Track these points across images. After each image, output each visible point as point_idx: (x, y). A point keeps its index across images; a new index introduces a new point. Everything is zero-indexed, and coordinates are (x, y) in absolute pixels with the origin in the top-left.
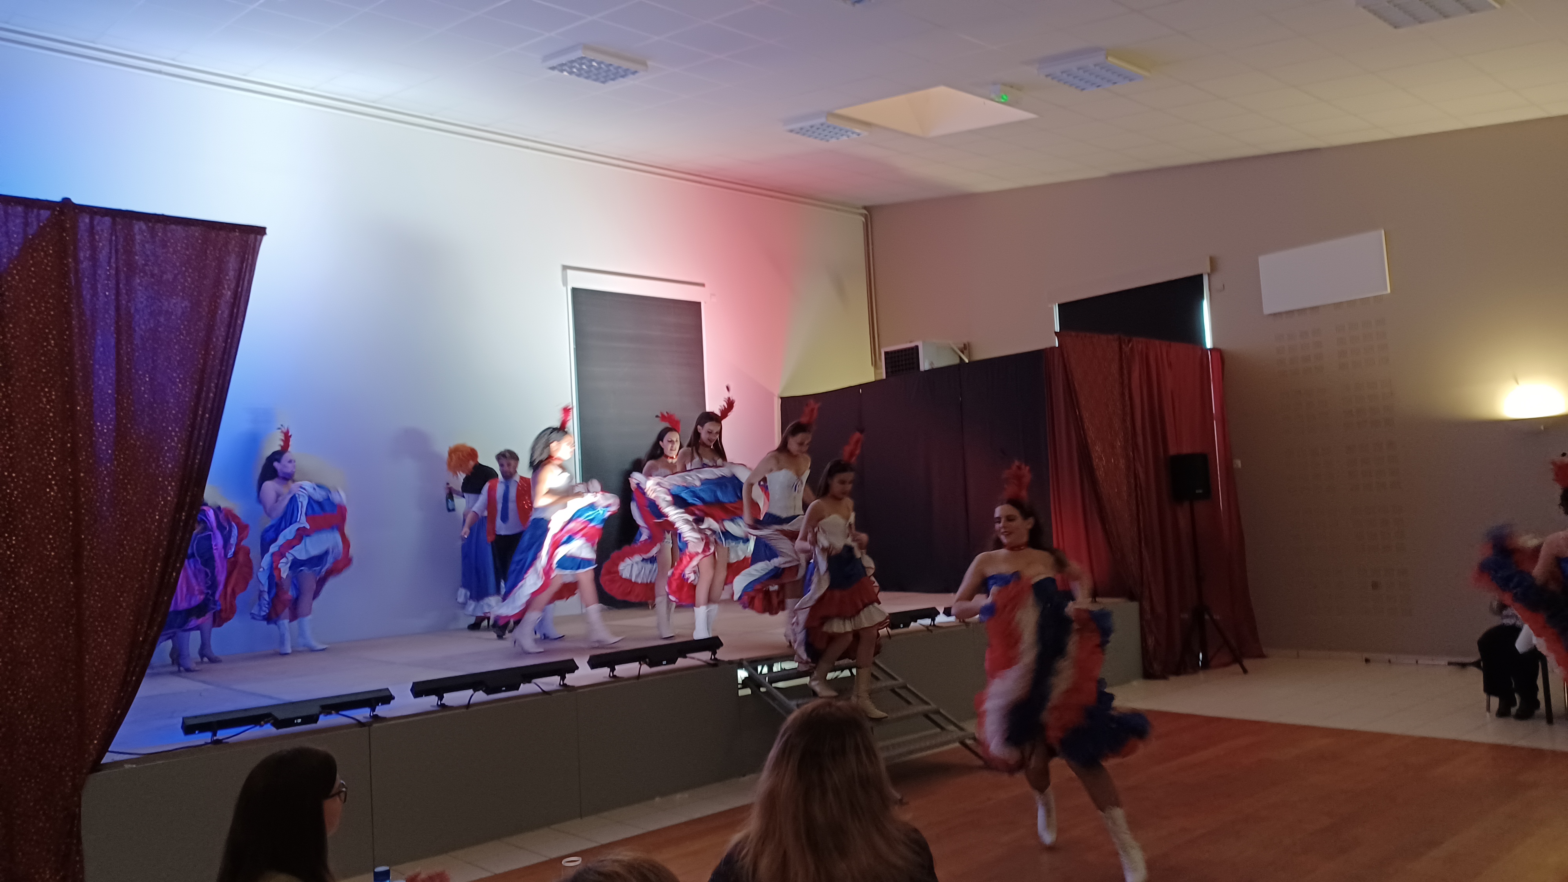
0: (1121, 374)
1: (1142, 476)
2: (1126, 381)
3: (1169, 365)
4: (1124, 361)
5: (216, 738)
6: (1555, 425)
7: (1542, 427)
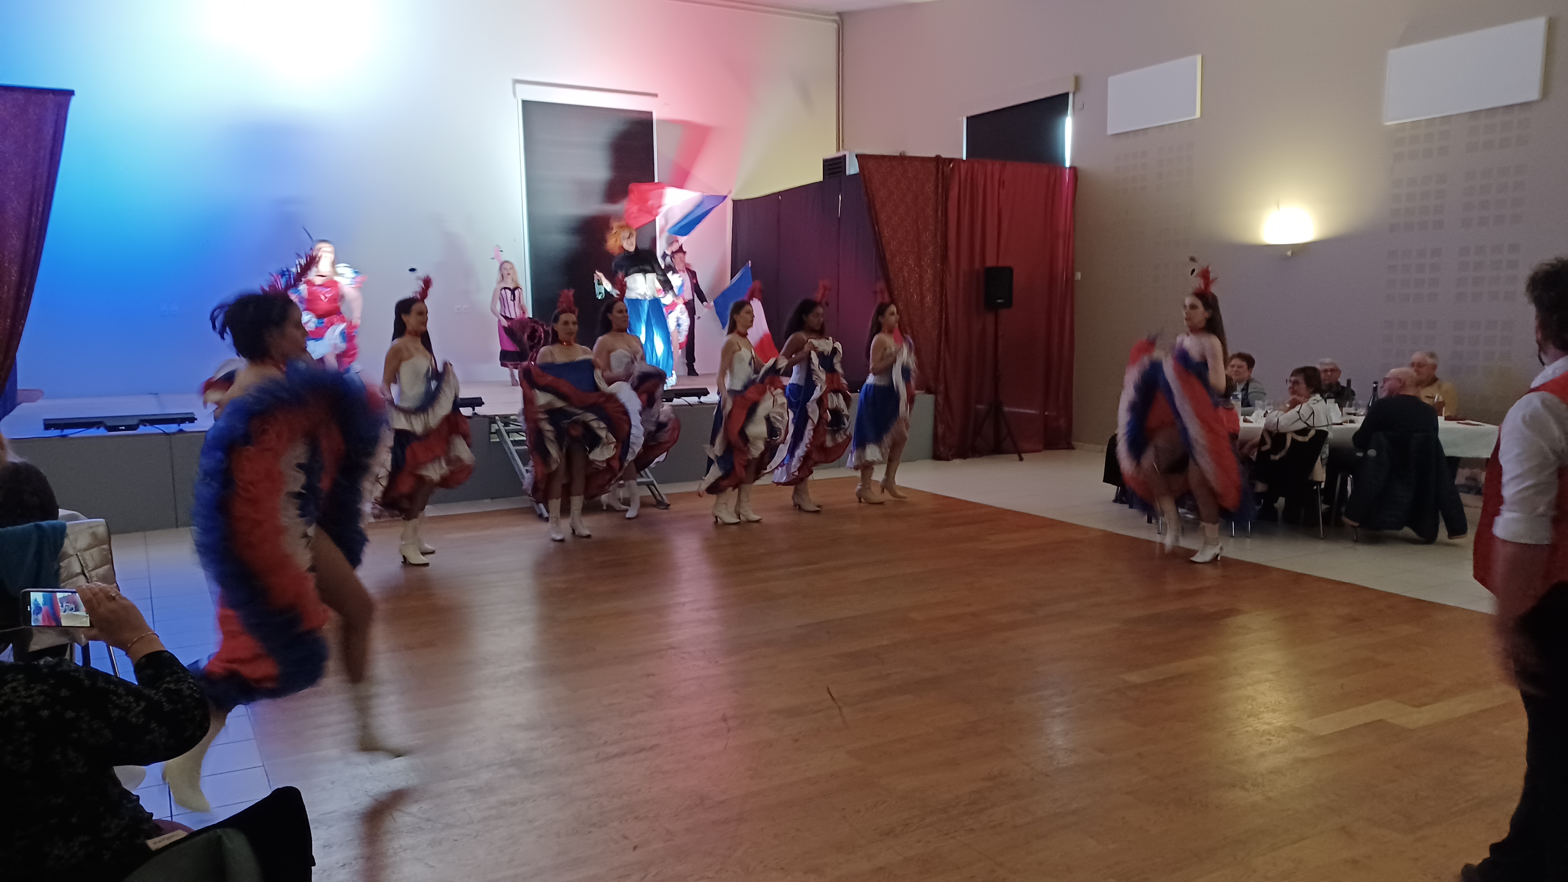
0: (937, 193)
1: (950, 286)
2: (942, 200)
3: (1001, 183)
4: (940, 181)
5: (63, 434)
6: (1300, 251)
7: (1289, 253)
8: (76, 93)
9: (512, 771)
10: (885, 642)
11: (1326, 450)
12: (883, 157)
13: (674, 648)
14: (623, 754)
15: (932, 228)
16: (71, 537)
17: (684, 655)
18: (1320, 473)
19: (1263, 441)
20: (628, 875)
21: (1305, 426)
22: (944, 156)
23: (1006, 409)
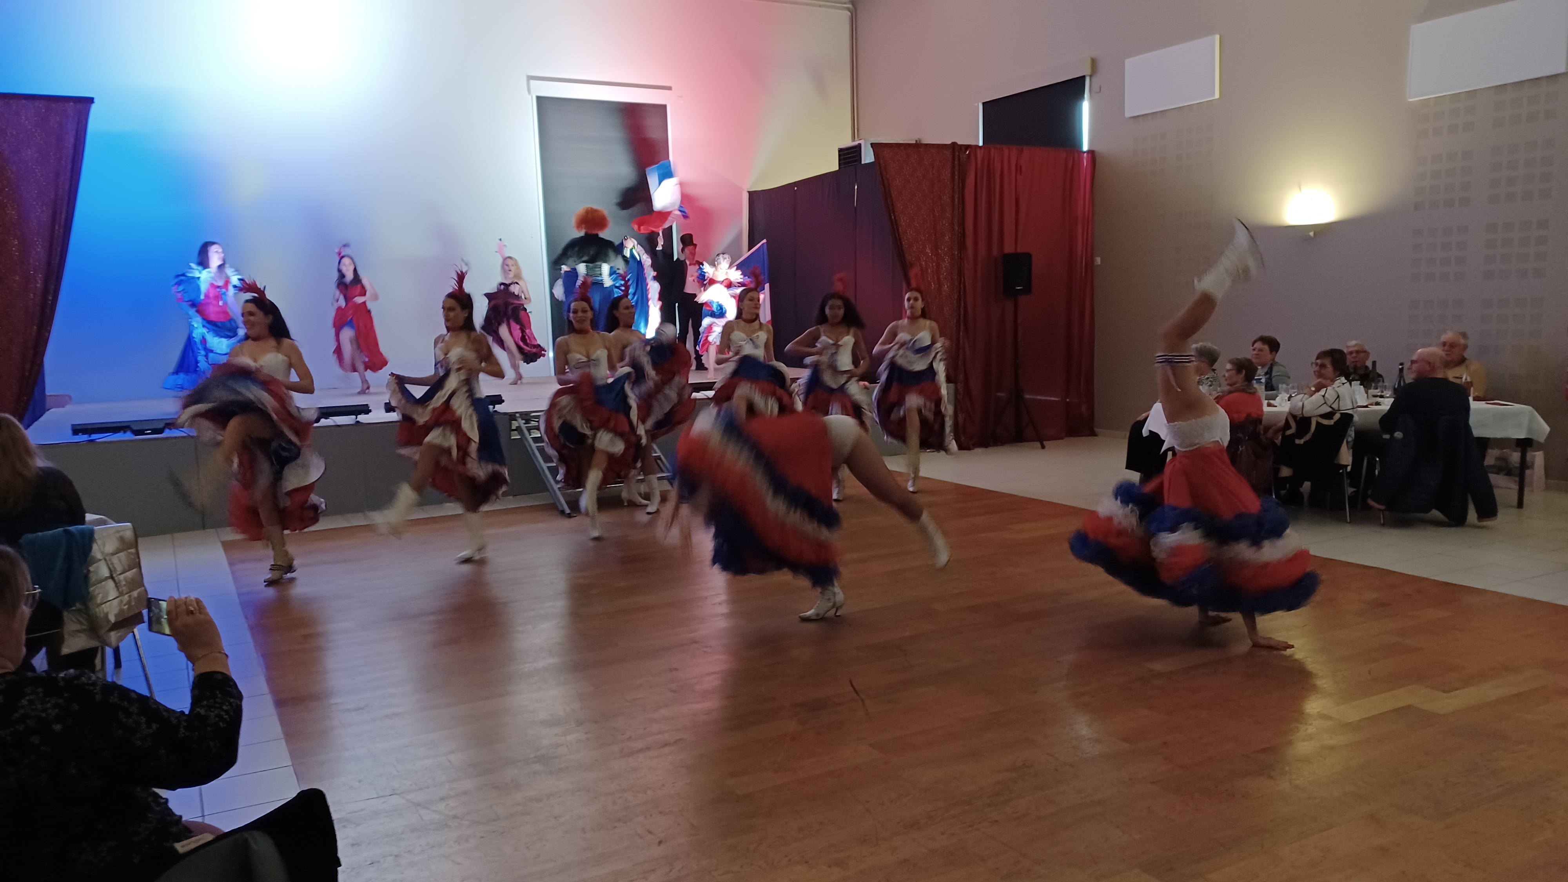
0: (953, 180)
1: (968, 273)
2: (958, 187)
3: (1019, 169)
4: (957, 168)
5: (91, 438)
6: (1322, 231)
7: (1312, 234)
8: (95, 100)
9: (537, 767)
10: (907, 634)
11: (1351, 433)
12: (899, 145)
13: (696, 642)
14: (648, 749)
15: (948, 215)
16: (99, 542)
17: (705, 649)
18: (1346, 457)
19: (1287, 425)
20: (653, 870)
21: (1330, 410)
22: (959, 143)
23: (1027, 396)
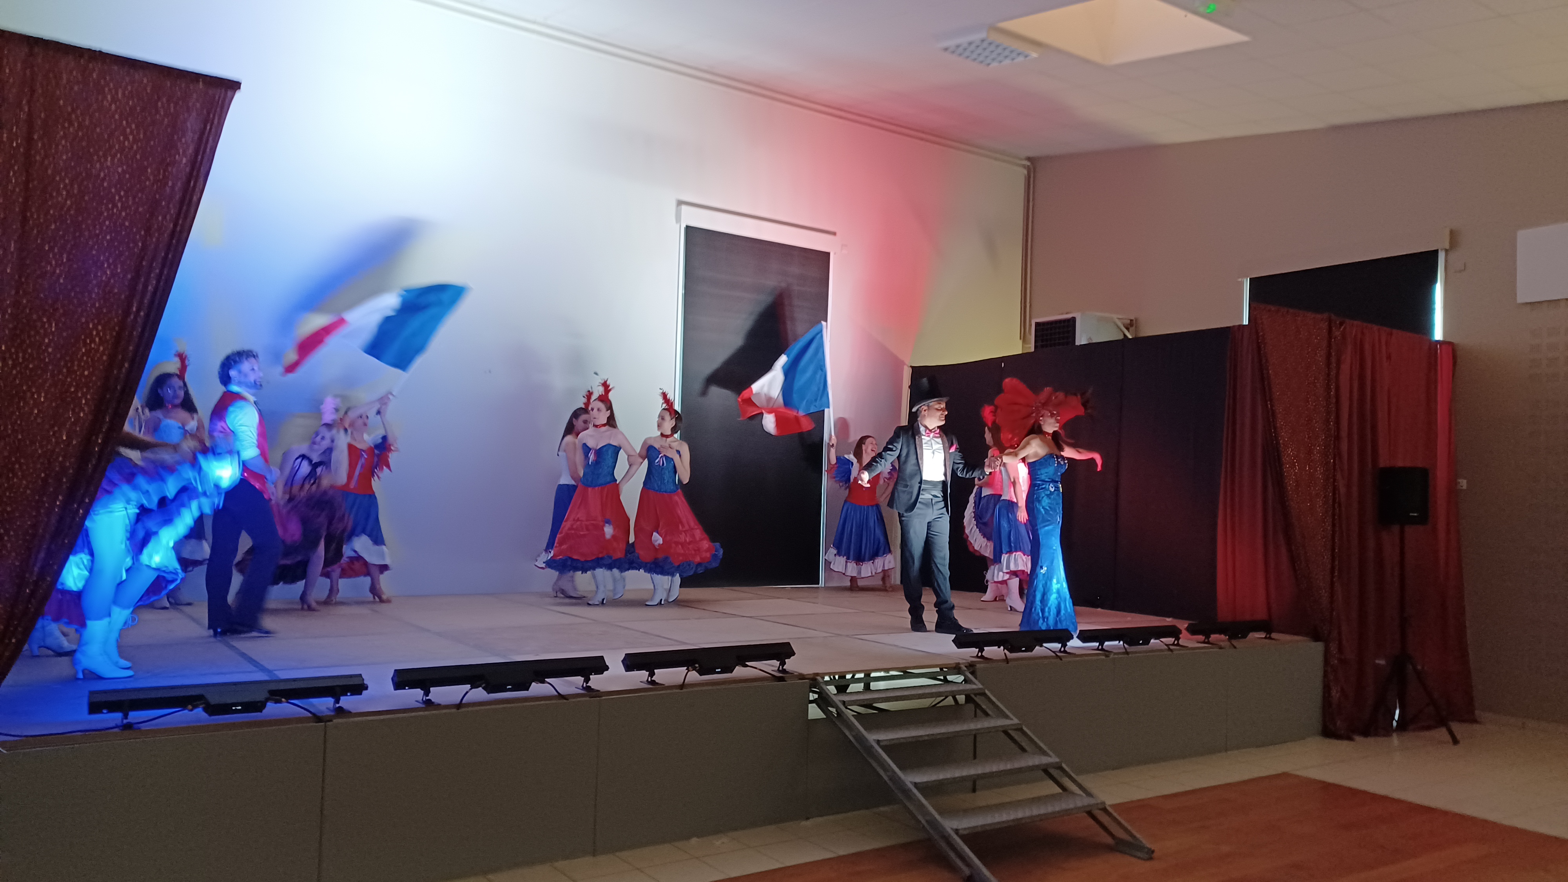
0: (1328, 364)
1: (1342, 490)
2: (1333, 373)
3: (1389, 356)
5: (127, 721)
8: (243, 87)
15: (1323, 410)
